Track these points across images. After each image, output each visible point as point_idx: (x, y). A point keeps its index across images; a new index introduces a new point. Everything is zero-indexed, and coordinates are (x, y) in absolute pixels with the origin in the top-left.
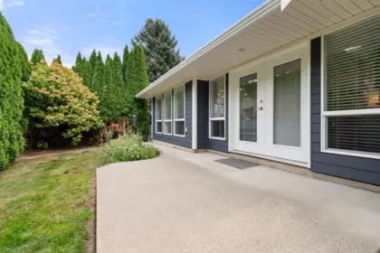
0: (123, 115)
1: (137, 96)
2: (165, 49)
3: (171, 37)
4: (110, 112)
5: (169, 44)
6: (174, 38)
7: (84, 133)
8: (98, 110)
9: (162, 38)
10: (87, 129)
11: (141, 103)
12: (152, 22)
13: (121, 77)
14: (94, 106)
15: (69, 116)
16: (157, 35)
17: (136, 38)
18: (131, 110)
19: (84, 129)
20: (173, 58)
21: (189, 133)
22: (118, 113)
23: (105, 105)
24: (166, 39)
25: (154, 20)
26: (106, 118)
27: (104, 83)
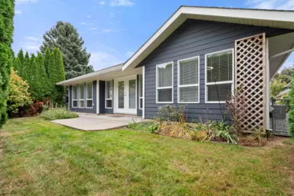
0: (46, 96)
1: (57, 84)
2: (74, 47)
3: (79, 38)
4: (37, 94)
5: (77, 43)
6: (81, 39)
7: (20, 108)
8: (28, 92)
9: (71, 39)
10: (22, 105)
11: (60, 88)
12: (62, 24)
13: (44, 70)
14: (26, 90)
15: (12, 96)
16: (67, 35)
17: (47, 34)
18: (52, 93)
19: (20, 105)
20: (81, 54)
21: (95, 106)
22: (43, 95)
23: (33, 89)
24: (74, 40)
25: (64, 22)
26: (34, 98)
27: (32, 74)
